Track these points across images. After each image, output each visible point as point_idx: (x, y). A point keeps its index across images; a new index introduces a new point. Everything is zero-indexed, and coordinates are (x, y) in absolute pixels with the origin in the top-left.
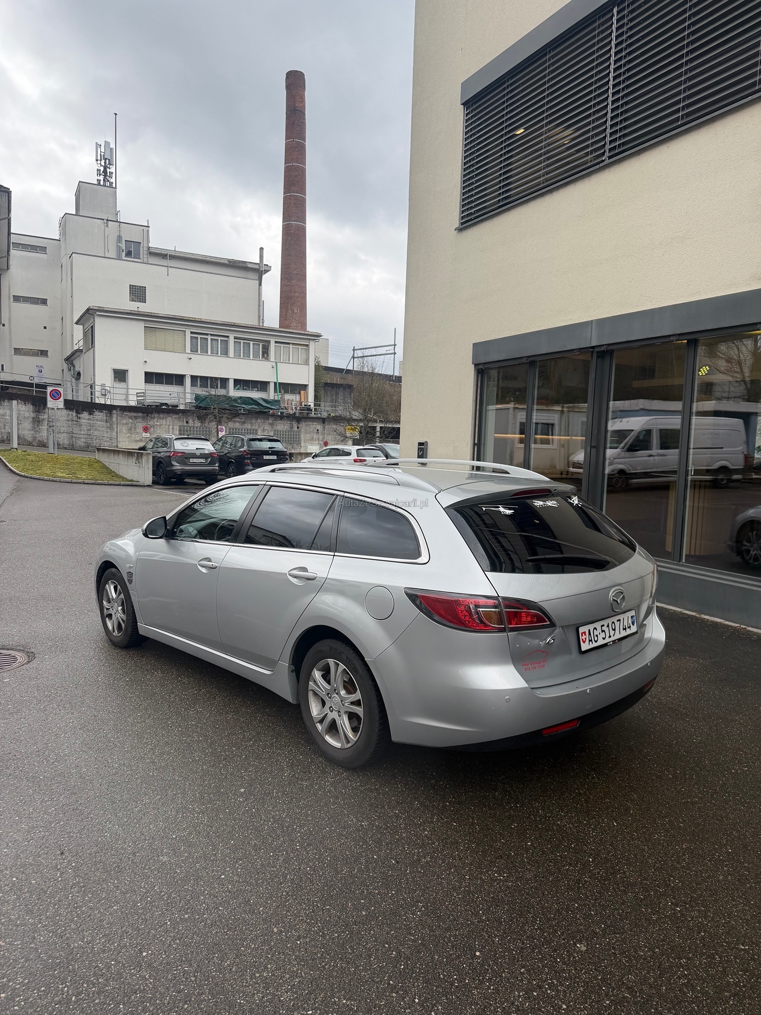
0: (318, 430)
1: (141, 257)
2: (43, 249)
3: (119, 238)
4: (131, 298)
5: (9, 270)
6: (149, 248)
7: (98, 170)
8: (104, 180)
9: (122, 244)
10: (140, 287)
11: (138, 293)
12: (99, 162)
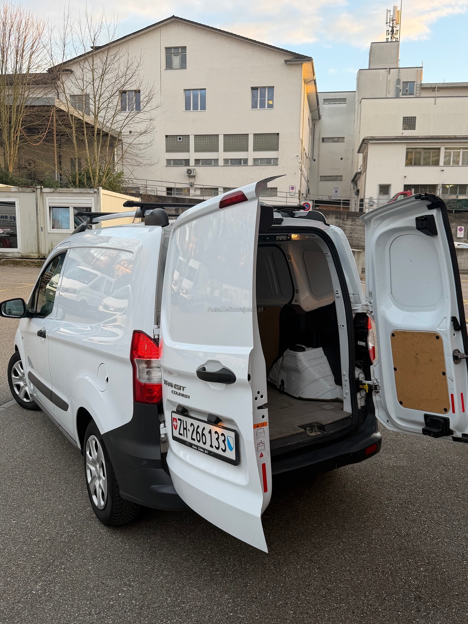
1: (415, 93)
2: (344, 100)
3: (398, 81)
4: (404, 128)
5: (320, 120)
6: (421, 84)
7: (387, 31)
8: (391, 38)
9: (399, 85)
10: (411, 117)
11: (409, 123)
12: (388, 24)
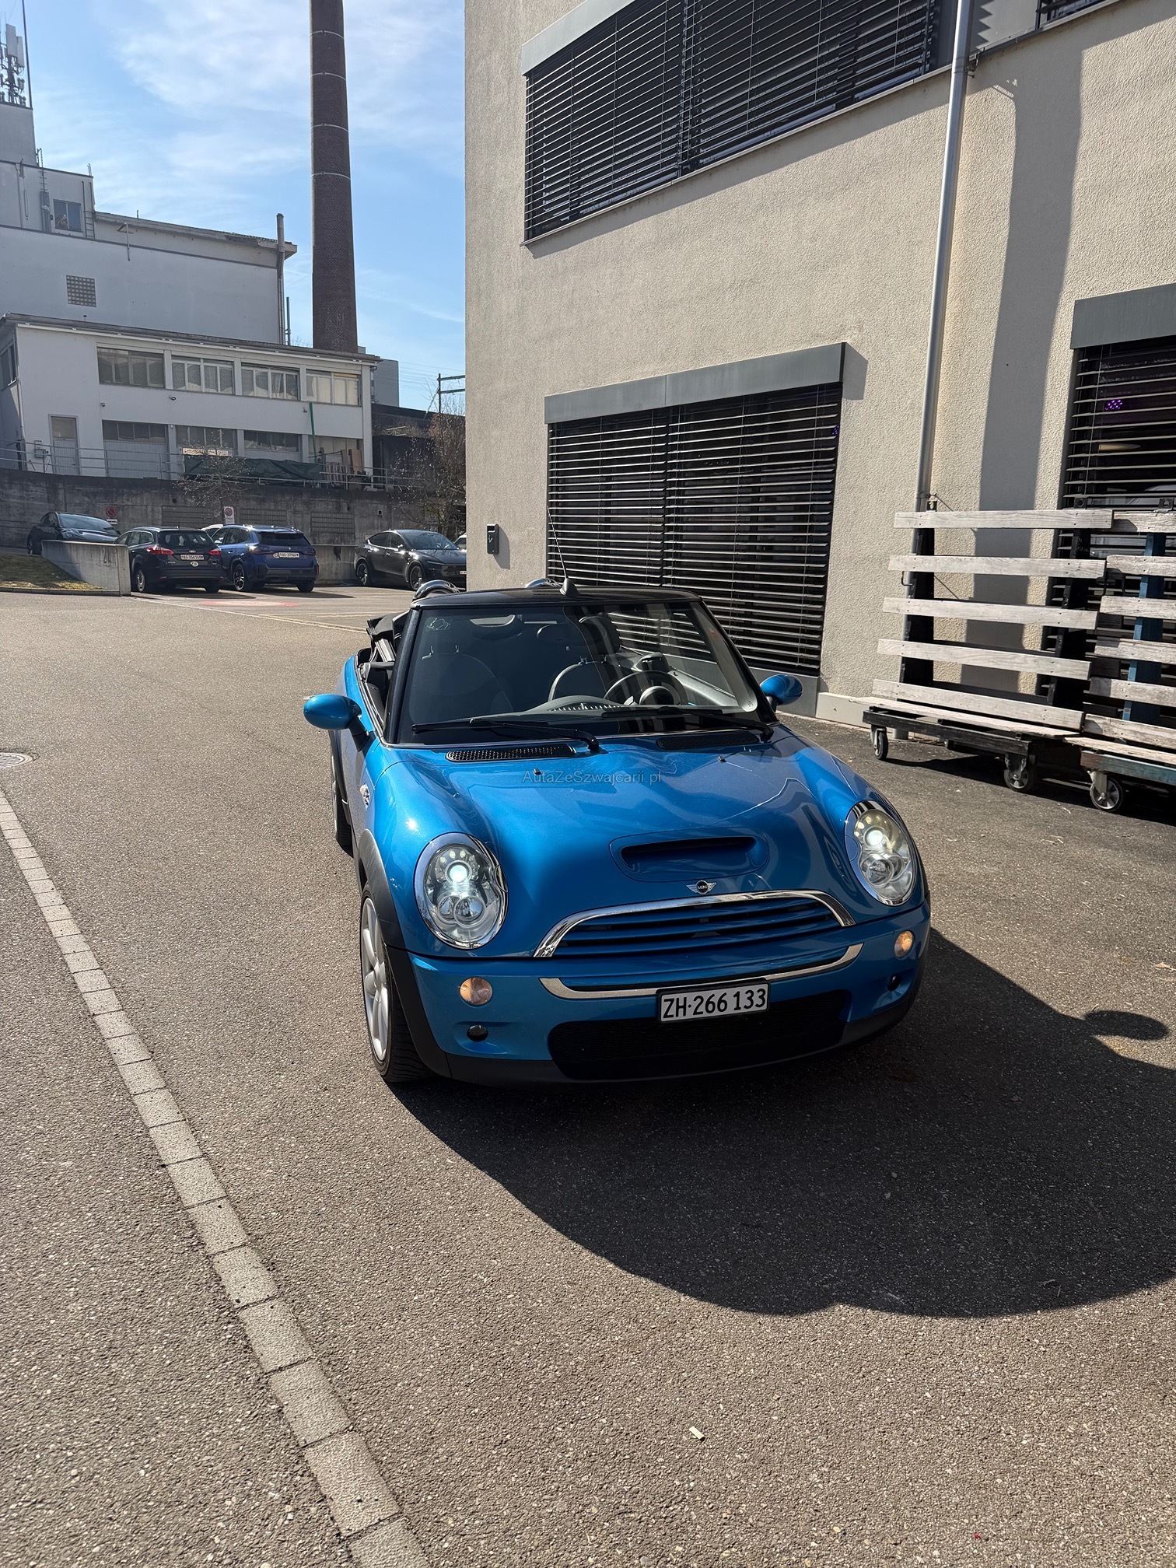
0: (380, 512)
1: (83, 228)
3: (44, 196)
4: (72, 300)
6: (94, 213)
8: (10, 94)
9: (48, 206)
10: (84, 278)
11: (82, 290)
